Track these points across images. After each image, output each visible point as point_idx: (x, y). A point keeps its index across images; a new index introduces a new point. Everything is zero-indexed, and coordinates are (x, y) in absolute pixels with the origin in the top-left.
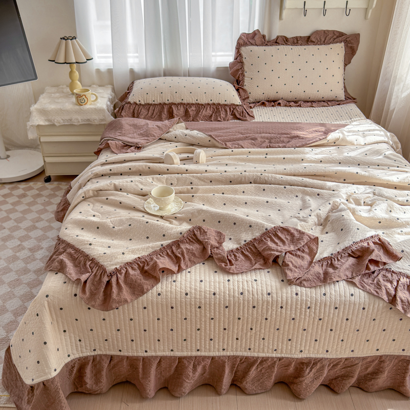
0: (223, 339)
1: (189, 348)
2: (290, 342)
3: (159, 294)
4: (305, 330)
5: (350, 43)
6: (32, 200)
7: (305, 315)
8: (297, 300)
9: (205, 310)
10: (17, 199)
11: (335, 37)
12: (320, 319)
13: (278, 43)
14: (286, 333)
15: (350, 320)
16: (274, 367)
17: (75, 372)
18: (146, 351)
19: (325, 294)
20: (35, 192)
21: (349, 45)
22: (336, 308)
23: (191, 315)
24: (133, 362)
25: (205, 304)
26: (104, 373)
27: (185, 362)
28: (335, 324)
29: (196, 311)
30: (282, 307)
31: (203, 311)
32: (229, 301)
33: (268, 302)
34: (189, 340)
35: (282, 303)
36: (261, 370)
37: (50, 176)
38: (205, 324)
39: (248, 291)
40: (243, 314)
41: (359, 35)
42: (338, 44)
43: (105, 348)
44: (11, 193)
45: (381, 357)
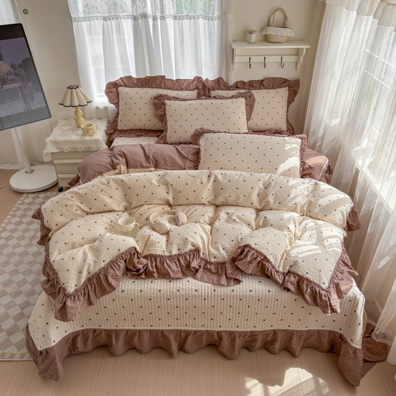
0: (168, 319)
1: (146, 324)
2: (212, 321)
3: (123, 291)
4: (221, 313)
5: (293, 87)
7: (221, 304)
8: (215, 295)
9: (154, 301)
11: (281, 83)
12: (231, 307)
13: (238, 88)
14: (209, 315)
15: (250, 307)
16: (203, 336)
18: (117, 326)
19: (233, 291)
22: (241, 300)
23: (145, 305)
24: (109, 333)
25: (154, 297)
26: (90, 341)
28: (241, 309)
29: (148, 302)
30: (205, 299)
32: (170, 295)
33: (195, 296)
34: (145, 319)
35: (205, 296)
36: (195, 338)
37: (62, 187)
38: (155, 310)
39: (183, 289)
40: (180, 304)
41: (299, 80)
42: (283, 88)
43: (89, 325)
44: (34, 201)
45: (275, 331)
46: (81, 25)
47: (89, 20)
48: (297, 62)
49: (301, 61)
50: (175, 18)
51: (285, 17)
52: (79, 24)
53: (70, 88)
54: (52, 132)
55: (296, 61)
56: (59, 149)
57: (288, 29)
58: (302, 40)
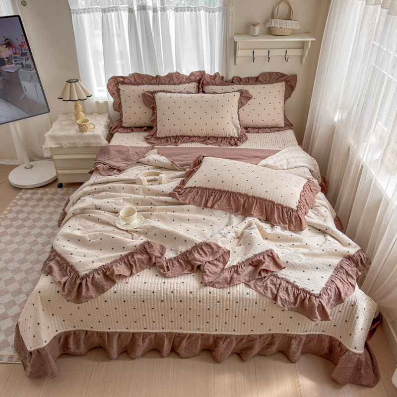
0: (162, 322)
1: (139, 327)
2: (208, 324)
3: (115, 292)
4: (217, 316)
5: (290, 82)
6: (47, 203)
7: (216, 306)
8: (210, 297)
9: (147, 303)
10: (36, 203)
11: (278, 77)
12: (227, 309)
13: (234, 83)
14: (205, 318)
15: (247, 310)
16: (198, 340)
17: (62, 341)
18: (109, 329)
19: (229, 293)
20: (49, 196)
21: (289, 84)
22: (237, 302)
23: (138, 306)
24: (101, 335)
25: (147, 299)
26: (82, 342)
27: (137, 336)
28: (237, 312)
29: (141, 303)
30: (200, 302)
31: (146, 304)
32: (164, 297)
33: (190, 298)
34: (138, 321)
35: (200, 299)
36: (190, 343)
37: (61, 183)
38: (148, 312)
39: (177, 290)
40: (174, 305)
41: (296, 75)
42: (280, 83)
43: (81, 325)
44: (32, 197)
45: (273, 334)
46: (80, 16)
47: (89, 12)
48: (302, 57)
49: (306, 55)
50: (177, 9)
51: (290, 8)
52: (78, 16)
53: (69, 82)
54: (52, 126)
55: (301, 55)
56: (58, 144)
57: (292, 21)
58: (307, 33)
